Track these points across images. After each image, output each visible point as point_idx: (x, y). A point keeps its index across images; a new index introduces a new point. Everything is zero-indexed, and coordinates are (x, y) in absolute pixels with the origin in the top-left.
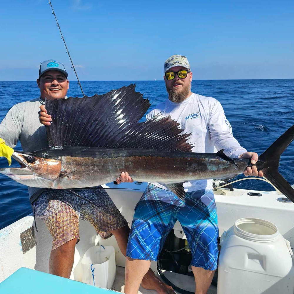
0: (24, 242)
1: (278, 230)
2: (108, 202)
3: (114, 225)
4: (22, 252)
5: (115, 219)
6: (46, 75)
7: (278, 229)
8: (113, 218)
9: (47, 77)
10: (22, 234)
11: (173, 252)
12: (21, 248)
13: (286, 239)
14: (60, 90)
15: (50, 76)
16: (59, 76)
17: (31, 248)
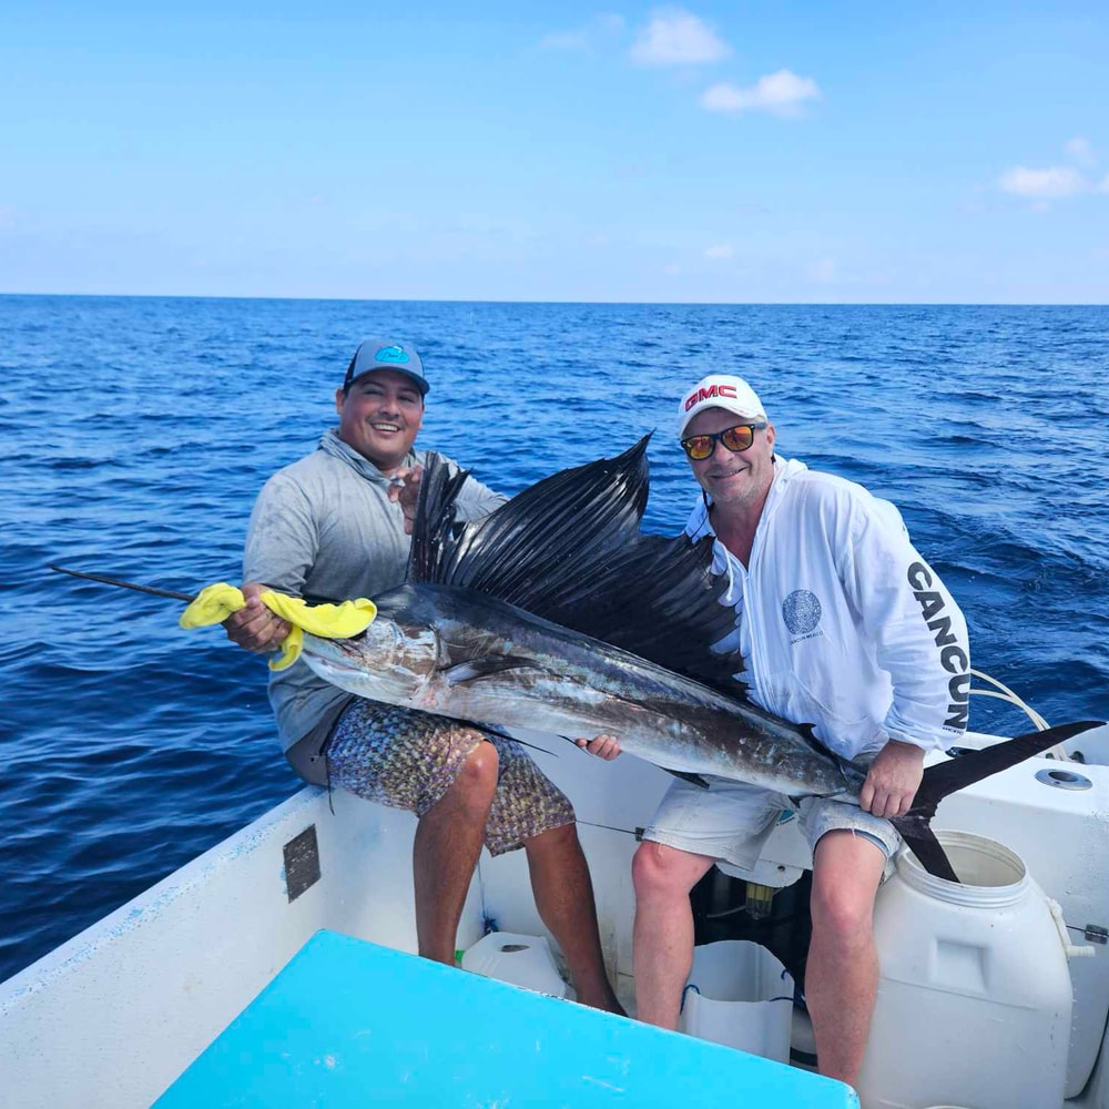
0: (292, 870)
1: (1027, 872)
2: (508, 751)
3: (520, 821)
4: (286, 896)
5: (523, 803)
6: (368, 382)
7: (1026, 867)
8: (518, 799)
9: (371, 387)
10: (288, 845)
11: (709, 916)
12: (284, 885)
13: (1052, 898)
14: (399, 429)
15: (379, 385)
16: (406, 390)
17: (309, 886)
